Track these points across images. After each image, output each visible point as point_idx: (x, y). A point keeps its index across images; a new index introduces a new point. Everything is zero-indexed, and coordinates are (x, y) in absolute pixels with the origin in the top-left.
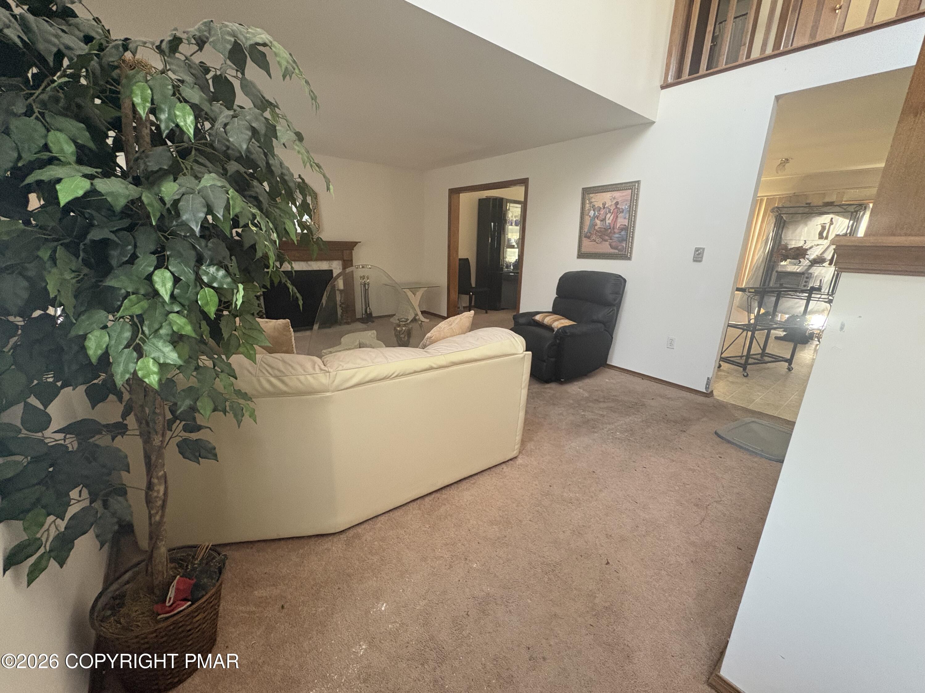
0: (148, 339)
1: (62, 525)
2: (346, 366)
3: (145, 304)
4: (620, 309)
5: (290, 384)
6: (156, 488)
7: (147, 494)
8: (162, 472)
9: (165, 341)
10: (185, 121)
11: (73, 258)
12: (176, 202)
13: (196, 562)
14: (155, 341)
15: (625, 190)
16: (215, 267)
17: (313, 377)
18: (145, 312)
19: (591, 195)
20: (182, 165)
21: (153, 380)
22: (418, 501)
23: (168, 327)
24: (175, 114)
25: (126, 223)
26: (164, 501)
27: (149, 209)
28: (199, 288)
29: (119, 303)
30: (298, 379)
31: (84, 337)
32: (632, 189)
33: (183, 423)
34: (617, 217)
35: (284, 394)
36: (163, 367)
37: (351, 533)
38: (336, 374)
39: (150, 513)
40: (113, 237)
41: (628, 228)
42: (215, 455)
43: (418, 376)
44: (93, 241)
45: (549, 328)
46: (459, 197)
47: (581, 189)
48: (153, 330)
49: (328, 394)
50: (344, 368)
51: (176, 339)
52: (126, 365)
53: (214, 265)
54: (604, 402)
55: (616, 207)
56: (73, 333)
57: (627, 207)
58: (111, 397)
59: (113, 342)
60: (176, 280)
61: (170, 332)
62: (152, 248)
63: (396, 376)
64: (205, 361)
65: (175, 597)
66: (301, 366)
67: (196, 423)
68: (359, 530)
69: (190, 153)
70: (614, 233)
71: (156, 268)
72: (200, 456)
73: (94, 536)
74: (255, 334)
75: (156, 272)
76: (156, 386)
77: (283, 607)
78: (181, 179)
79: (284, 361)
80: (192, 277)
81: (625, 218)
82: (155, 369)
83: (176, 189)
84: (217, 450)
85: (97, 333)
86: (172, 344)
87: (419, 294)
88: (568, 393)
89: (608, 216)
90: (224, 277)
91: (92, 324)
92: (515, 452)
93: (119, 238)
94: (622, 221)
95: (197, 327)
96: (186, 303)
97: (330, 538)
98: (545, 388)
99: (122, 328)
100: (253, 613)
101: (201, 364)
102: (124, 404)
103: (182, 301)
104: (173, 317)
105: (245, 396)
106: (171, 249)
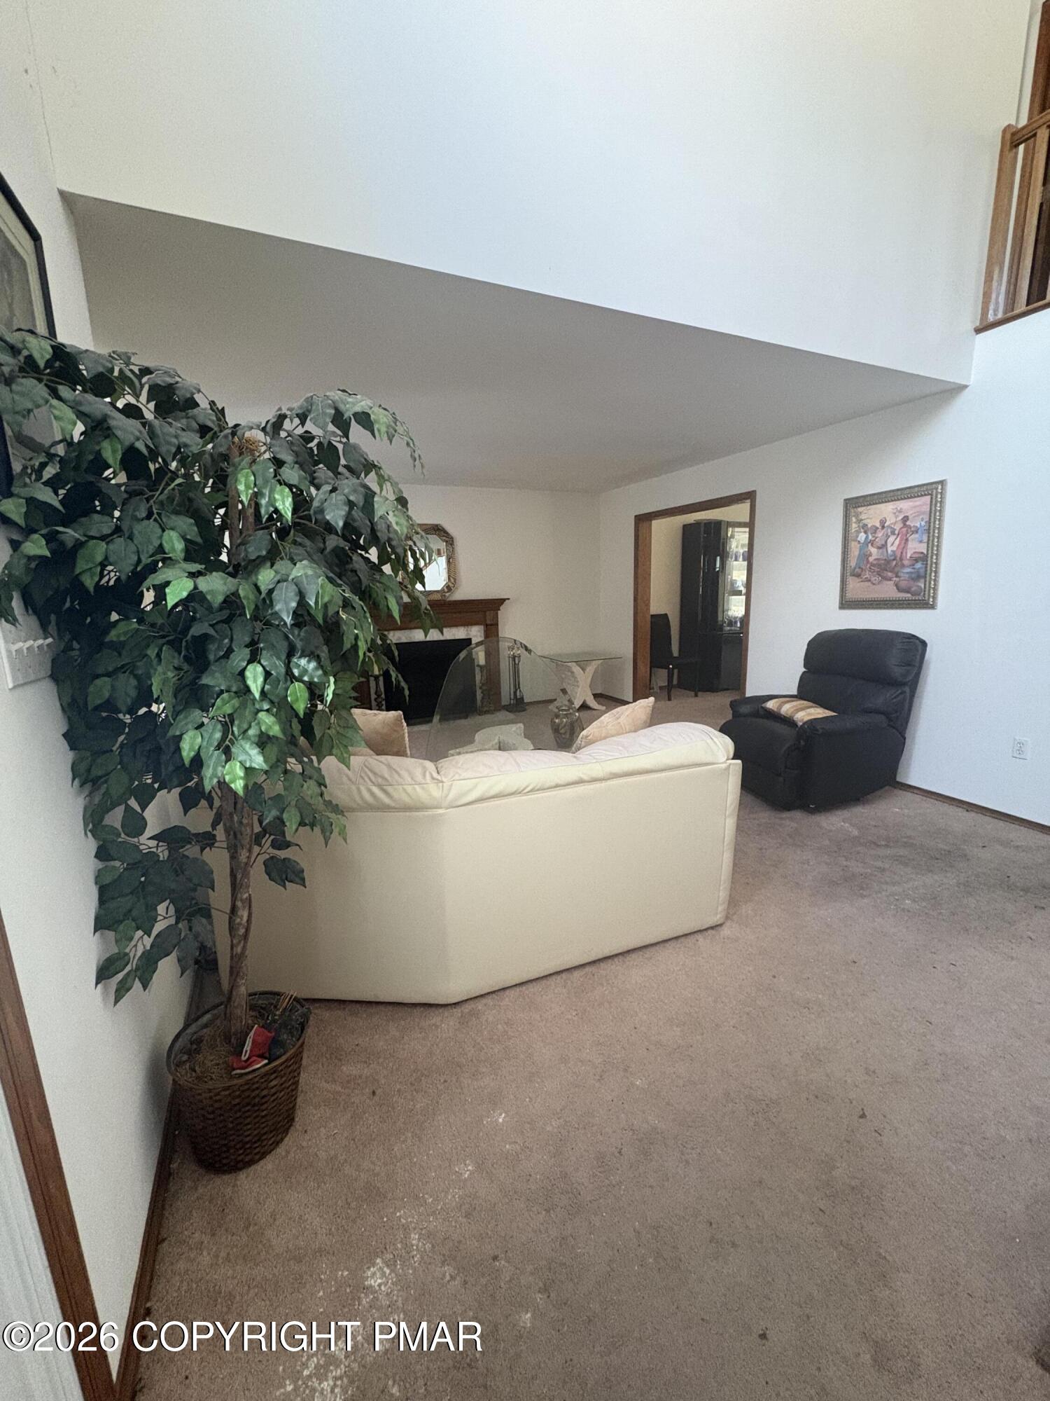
0: (237, 740)
1: (148, 941)
2: (465, 775)
3: (236, 702)
4: (918, 691)
5: (395, 795)
6: (239, 913)
7: (230, 918)
8: (247, 895)
9: (253, 743)
10: (284, 504)
11: (176, 654)
12: (271, 592)
13: (278, 1013)
14: (242, 742)
15: (918, 496)
16: (307, 659)
17: (423, 788)
18: (235, 711)
19: (860, 509)
20: (281, 548)
21: (238, 786)
22: (564, 975)
23: (257, 727)
24: (274, 498)
25: (226, 613)
26: (247, 930)
27: (245, 602)
28: (289, 683)
29: (213, 701)
30: (404, 790)
31: (180, 738)
32: (931, 495)
33: (272, 837)
34: (907, 540)
35: (385, 808)
36: (249, 771)
37: (467, 1008)
38: (452, 784)
39: (232, 941)
40: (211, 632)
41: (927, 556)
42: (303, 880)
43: (562, 791)
44: (193, 637)
45: (788, 722)
46: (651, 525)
47: (842, 501)
48: (242, 730)
49: (440, 811)
50: (461, 778)
51: (264, 739)
52: (215, 769)
53: (305, 656)
54: (887, 846)
55: (905, 524)
56: (170, 734)
57: (923, 523)
58: (203, 803)
59: (205, 743)
60: (267, 674)
61: (258, 732)
62: (247, 640)
63: (531, 791)
64: (293, 764)
65: (251, 1051)
66: (410, 773)
67: (285, 837)
68: (480, 1005)
69: (288, 534)
70: (903, 566)
71: (250, 662)
72: (286, 879)
73: (176, 960)
74: (350, 733)
75: (249, 667)
76: (241, 792)
77: (374, 1093)
78: (279, 565)
79: (389, 766)
80: (283, 670)
81: (921, 542)
82: (241, 773)
83: (272, 576)
84: (306, 875)
85: (191, 733)
86: (259, 747)
87: (591, 669)
88: (821, 828)
89: (891, 539)
90: (316, 669)
91: (186, 724)
92: (719, 916)
93: (216, 632)
94: (916, 546)
95: (286, 726)
96: (276, 700)
97: (441, 1011)
98: (782, 819)
99: (214, 729)
100: (338, 1093)
101: (289, 768)
102: (215, 811)
103: (273, 698)
104: (262, 715)
105: (337, 809)
106: (265, 642)
